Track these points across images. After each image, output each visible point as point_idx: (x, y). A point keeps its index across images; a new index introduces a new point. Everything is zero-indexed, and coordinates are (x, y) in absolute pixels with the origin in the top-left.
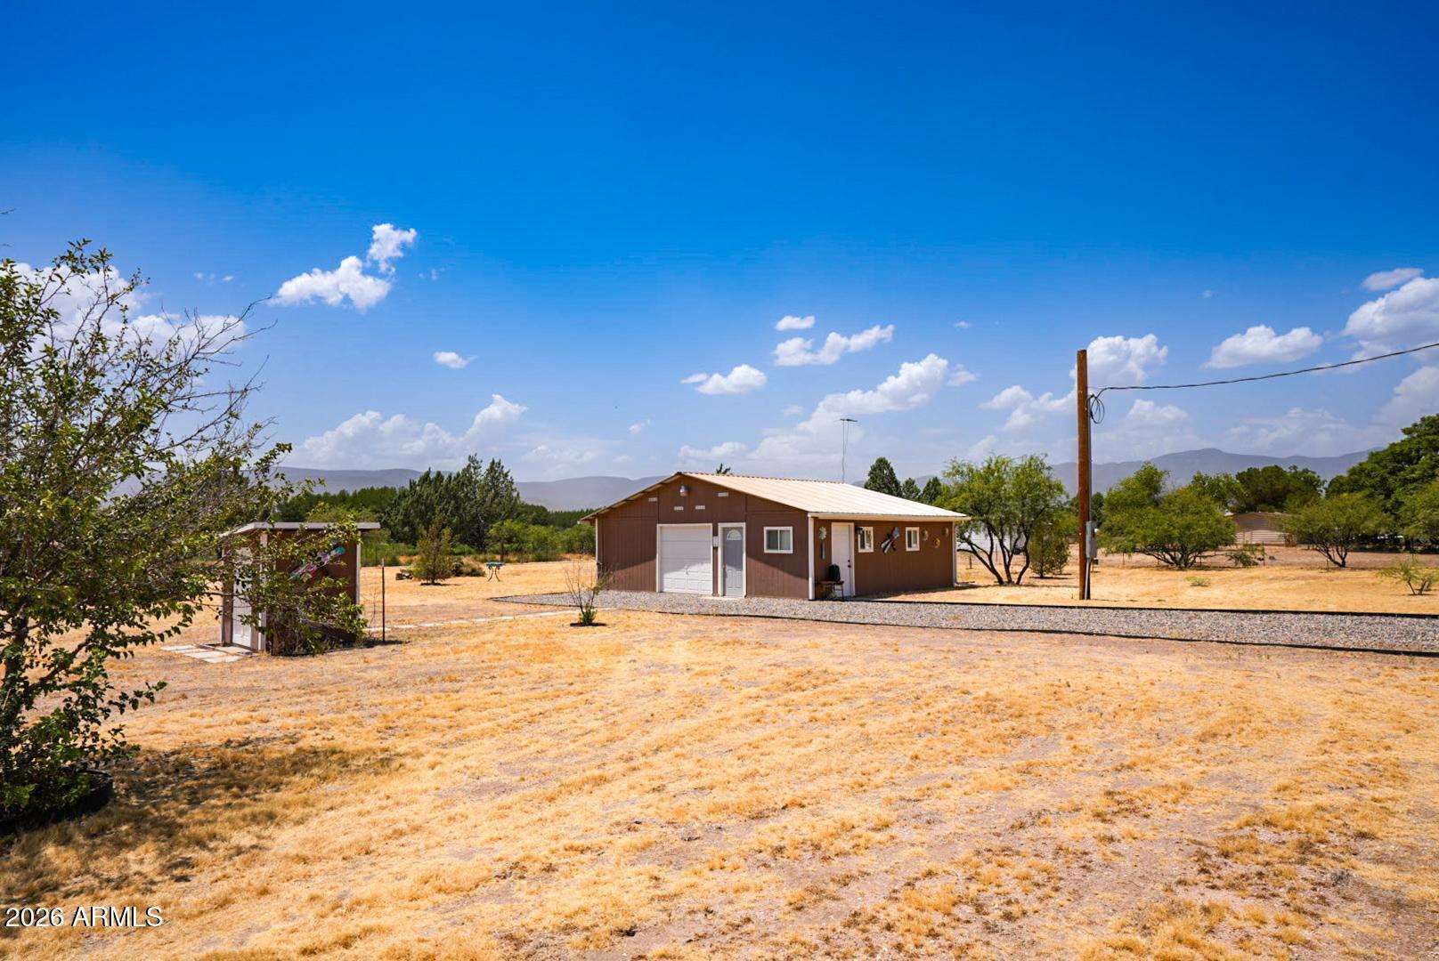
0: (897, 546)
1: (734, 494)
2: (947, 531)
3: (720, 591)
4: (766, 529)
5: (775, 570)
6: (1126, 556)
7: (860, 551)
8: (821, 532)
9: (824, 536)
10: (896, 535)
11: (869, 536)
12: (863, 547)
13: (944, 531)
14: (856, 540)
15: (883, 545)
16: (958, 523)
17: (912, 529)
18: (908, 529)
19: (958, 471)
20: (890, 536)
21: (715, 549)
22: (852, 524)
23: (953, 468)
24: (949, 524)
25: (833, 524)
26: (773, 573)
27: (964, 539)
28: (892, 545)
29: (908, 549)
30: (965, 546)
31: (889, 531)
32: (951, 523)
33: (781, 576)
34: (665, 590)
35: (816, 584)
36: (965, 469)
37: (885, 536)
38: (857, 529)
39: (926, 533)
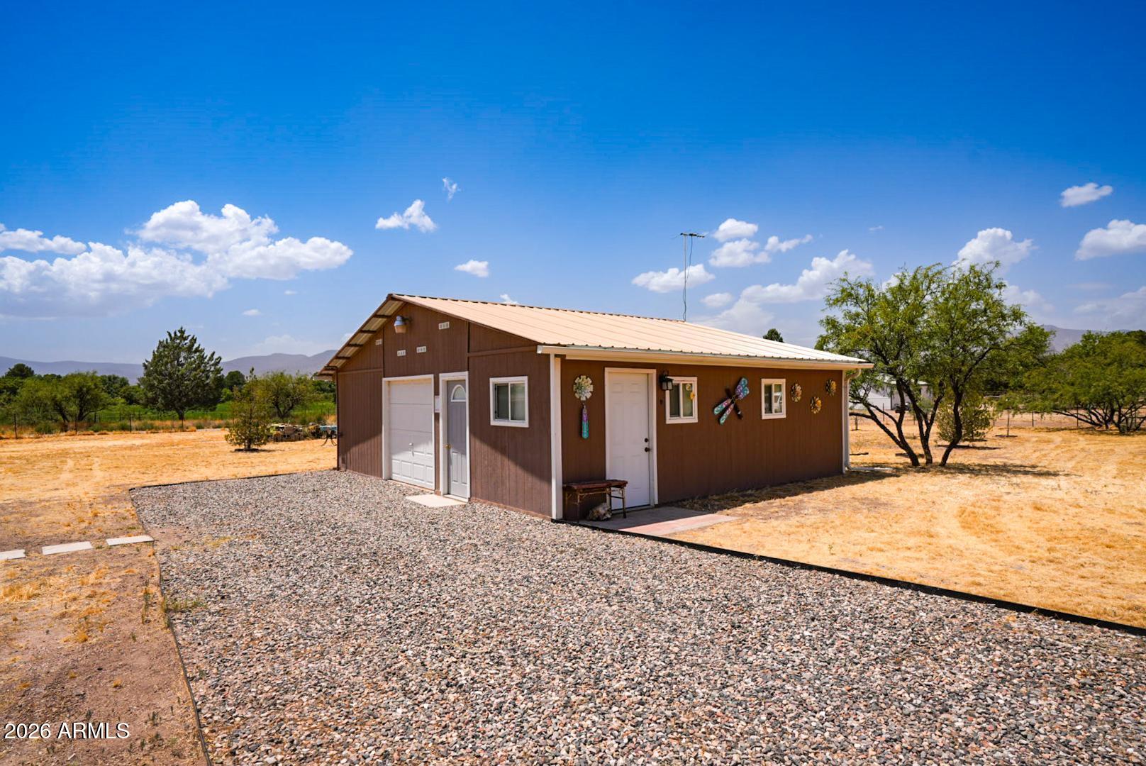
0: (745, 411)
1: (455, 321)
2: (834, 385)
3: (442, 488)
4: (493, 381)
5: (506, 461)
6: (1037, 416)
7: (670, 420)
8: (580, 387)
9: (586, 393)
10: (743, 391)
11: (688, 394)
12: (675, 413)
13: (828, 386)
14: (661, 402)
15: (717, 411)
16: (851, 373)
17: (774, 382)
18: (765, 382)
19: (850, 295)
20: (730, 393)
21: (437, 416)
22: (653, 372)
23: (843, 291)
24: (837, 374)
25: (607, 369)
26: (502, 464)
27: (858, 398)
28: (736, 409)
29: (765, 416)
30: (859, 407)
31: (729, 385)
32: (840, 372)
33: (511, 471)
34: (394, 476)
35: (567, 489)
36: (861, 291)
37: (722, 394)
38: (662, 380)
39: (798, 388)
